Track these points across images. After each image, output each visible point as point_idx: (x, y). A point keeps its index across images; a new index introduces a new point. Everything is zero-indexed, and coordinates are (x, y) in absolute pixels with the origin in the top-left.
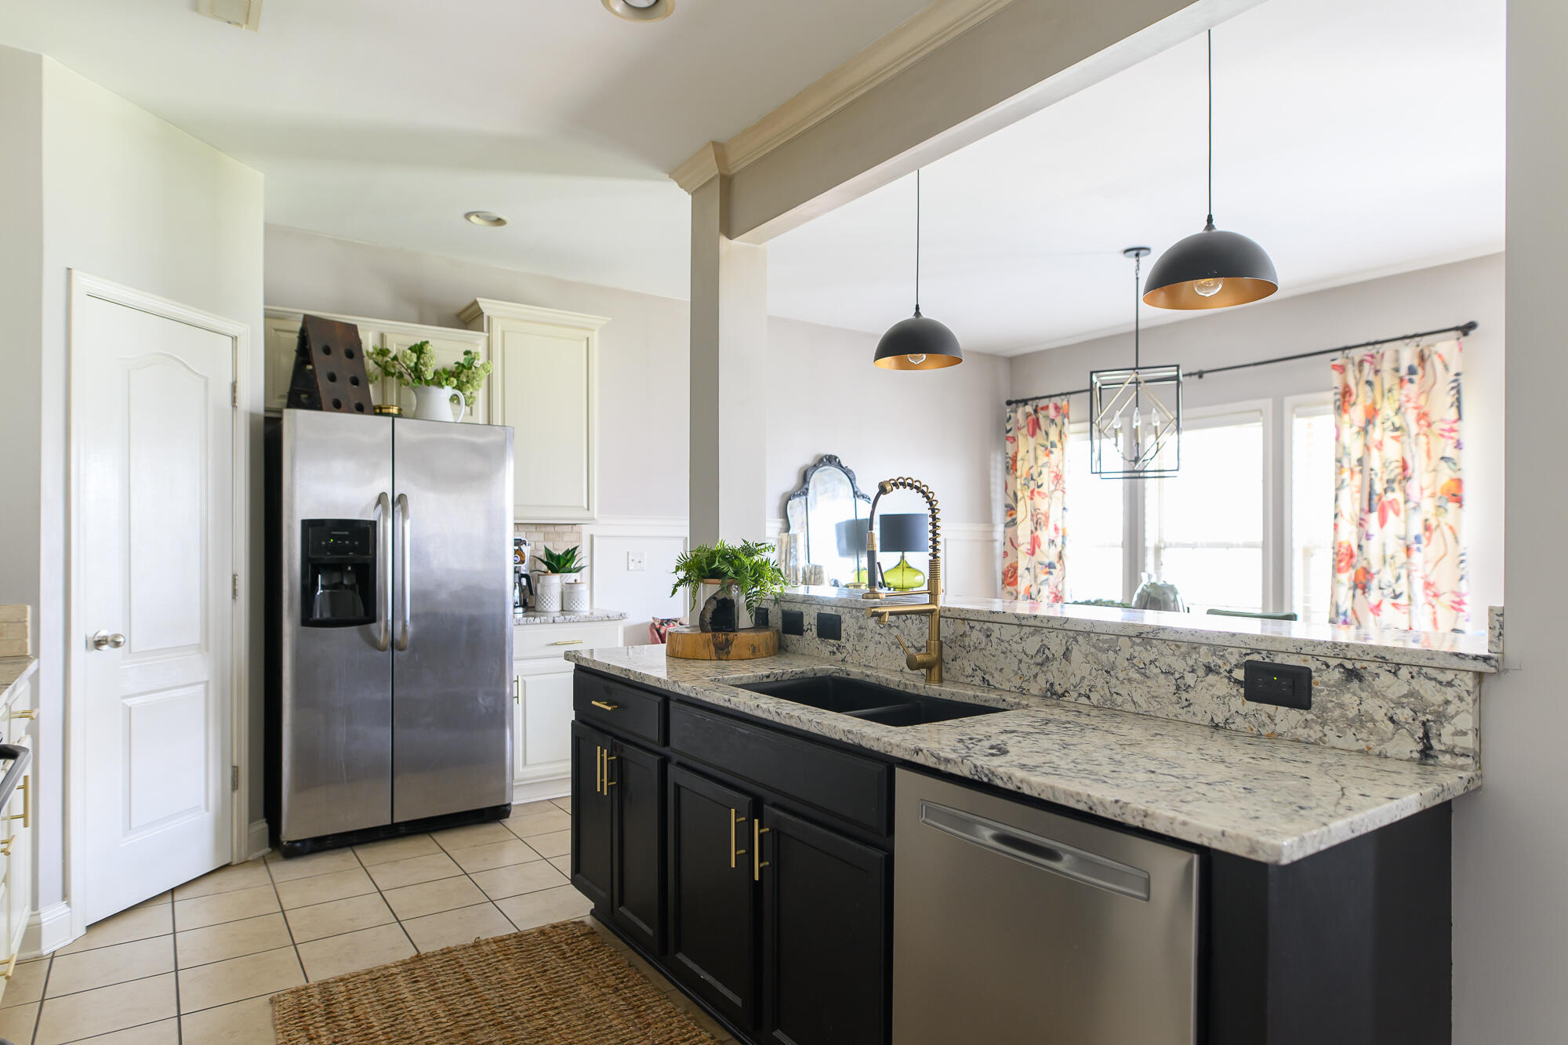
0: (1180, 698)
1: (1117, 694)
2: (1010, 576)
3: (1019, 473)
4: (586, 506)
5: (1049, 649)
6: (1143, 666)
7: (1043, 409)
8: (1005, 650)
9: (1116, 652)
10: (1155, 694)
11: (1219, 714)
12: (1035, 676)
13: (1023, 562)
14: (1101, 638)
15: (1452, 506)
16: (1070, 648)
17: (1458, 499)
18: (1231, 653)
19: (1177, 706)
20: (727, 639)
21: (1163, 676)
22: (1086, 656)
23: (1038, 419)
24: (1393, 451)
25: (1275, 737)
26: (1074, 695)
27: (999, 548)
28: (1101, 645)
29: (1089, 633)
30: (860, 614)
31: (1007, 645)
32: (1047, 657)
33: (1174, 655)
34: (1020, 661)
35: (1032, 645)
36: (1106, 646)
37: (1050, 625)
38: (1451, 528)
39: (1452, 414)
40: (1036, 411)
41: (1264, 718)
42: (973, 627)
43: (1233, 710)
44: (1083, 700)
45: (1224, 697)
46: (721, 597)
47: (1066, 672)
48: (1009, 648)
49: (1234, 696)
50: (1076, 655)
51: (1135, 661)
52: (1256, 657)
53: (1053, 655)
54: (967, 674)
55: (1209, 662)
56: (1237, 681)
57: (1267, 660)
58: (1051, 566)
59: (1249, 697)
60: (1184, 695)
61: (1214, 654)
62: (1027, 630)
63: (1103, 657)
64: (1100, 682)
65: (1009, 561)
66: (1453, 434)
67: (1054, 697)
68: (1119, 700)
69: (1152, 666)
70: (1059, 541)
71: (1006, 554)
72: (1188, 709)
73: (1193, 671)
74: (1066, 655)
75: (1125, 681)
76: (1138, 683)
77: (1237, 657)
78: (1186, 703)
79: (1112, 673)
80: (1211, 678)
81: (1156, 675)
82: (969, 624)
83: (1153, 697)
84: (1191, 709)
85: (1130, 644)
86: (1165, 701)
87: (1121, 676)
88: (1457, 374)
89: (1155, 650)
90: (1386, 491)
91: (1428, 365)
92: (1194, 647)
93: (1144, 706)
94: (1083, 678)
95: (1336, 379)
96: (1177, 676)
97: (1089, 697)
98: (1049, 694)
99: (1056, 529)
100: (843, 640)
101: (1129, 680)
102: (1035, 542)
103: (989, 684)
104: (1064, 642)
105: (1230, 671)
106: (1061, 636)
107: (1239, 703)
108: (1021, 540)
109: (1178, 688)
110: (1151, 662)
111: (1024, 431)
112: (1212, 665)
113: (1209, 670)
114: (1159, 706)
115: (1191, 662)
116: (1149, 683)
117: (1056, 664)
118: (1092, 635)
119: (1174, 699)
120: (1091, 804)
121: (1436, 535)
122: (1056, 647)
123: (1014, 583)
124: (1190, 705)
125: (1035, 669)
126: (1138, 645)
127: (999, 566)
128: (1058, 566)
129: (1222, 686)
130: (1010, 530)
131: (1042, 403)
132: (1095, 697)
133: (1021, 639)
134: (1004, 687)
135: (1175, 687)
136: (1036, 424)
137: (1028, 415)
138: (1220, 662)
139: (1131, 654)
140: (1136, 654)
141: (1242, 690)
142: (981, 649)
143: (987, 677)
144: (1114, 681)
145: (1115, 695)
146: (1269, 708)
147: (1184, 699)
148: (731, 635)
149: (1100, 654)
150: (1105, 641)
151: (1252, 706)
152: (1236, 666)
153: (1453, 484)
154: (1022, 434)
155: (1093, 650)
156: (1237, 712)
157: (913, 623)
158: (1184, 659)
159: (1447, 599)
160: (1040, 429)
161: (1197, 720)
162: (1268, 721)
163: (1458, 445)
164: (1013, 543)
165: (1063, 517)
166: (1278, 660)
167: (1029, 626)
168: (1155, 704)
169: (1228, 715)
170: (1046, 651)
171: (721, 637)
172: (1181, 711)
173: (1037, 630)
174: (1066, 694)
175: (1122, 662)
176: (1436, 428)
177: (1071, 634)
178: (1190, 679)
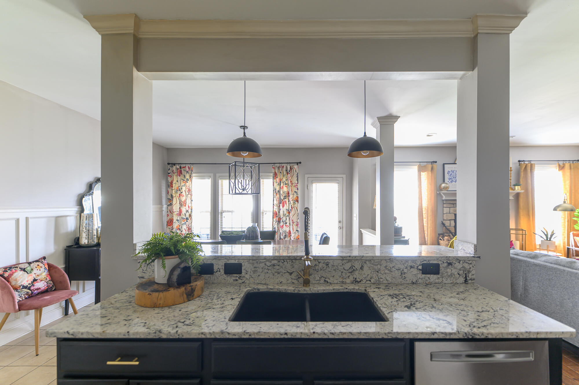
0: (402, 276)
1: (381, 278)
2: (170, 223)
3: (174, 188)
5: (354, 267)
6: (390, 268)
7: (183, 167)
8: (335, 269)
9: (380, 265)
10: (394, 276)
11: (414, 279)
12: (349, 277)
13: (175, 218)
14: (375, 261)
15: (296, 203)
16: (363, 265)
17: (298, 201)
18: (418, 262)
19: (401, 279)
20: (192, 289)
21: (397, 271)
22: (369, 268)
23: (181, 170)
24: (285, 189)
25: (431, 284)
26: (365, 281)
27: (164, 213)
28: (375, 263)
29: (370, 260)
30: (255, 262)
31: (336, 267)
32: (354, 270)
33: (400, 264)
34: (342, 272)
35: (348, 266)
36: (377, 263)
37: (356, 259)
38: (296, 207)
39: (297, 182)
40: (180, 168)
41: (427, 278)
42: (320, 262)
43: (418, 278)
44: (369, 282)
45: (416, 274)
47: (362, 274)
48: (337, 268)
49: (419, 274)
50: (366, 267)
51: (387, 267)
52: (425, 262)
53: (356, 268)
54: (316, 279)
55: (411, 265)
56: (419, 269)
57: (428, 263)
58: (187, 219)
59: (423, 273)
60: (404, 275)
61: (413, 262)
62: (345, 261)
63: (376, 267)
64: (374, 275)
65: (169, 218)
66: (297, 186)
67: (357, 282)
68: (382, 280)
69: (393, 268)
70: (190, 211)
71: (168, 215)
72: (405, 279)
73: (406, 268)
74: (362, 268)
75: (384, 274)
76: (388, 274)
77: (420, 262)
78: (404, 278)
79: (379, 272)
80: (412, 269)
81: (395, 271)
82: (318, 261)
83: (393, 277)
84: (406, 279)
85: (386, 262)
86: (397, 278)
87: (382, 272)
88: (298, 173)
89: (394, 263)
90: (284, 199)
91: (292, 170)
92: (407, 261)
93: (390, 280)
94: (368, 275)
95: (273, 171)
96: (401, 270)
97: (370, 281)
98: (354, 282)
99: (189, 207)
100: (243, 274)
101: (385, 273)
102: (180, 211)
103: (327, 282)
104: (361, 264)
105: (418, 267)
106: (359, 262)
107: (420, 276)
108: (174, 210)
109: (402, 273)
110: (393, 267)
111: (176, 174)
112: (412, 266)
113: (411, 267)
114: (395, 280)
115: (406, 265)
116: (392, 273)
117: (357, 272)
118: (372, 260)
119: (400, 277)
120: (517, 335)
121: (293, 209)
122: (357, 265)
123: (172, 225)
124: (405, 278)
125: (349, 274)
126: (388, 262)
127: (165, 219)
128: (189, 219)
129: (415, 271)
130: (169, 207)
131: (182, 166)
132: (372, 281)
133: (343, 264)
134: (335, 282)
135: (401, 274)
136: (181, 172)
137: (178, 169)
138: (415, 265)
139: (386, 265)
140: (387, 265)
141: (421, 272)
142: (324, 270)
143: (326, 280)
144: (380, 274)
145: (380, 279)
146: (428, 276)
147: (403, 277)
149: (374, 266)
150: (376, 262)
151: (424, 275)
152: (419, 265)
153: (297, 198)
154: (175, 175)
155: (372, 265)
156: (419, 278)
157: (288, 263)
158: (404, 265)
159: (295, 224)
160: (182, 174)
161: (408, 282)
162: (428, 279)
163: (298, 189)
164: (171, 212)
165: (191, 203)
166: (431, 262)
167: (346, 260)
168: (394, 279)
169: (417, 279)
170: (354, 268)
172: (402, 280)
173: (349, 261)
174: (361, 281)
175: (382, 268)
176: (293, 185)
177: (364, 261)
178: (405, 271)
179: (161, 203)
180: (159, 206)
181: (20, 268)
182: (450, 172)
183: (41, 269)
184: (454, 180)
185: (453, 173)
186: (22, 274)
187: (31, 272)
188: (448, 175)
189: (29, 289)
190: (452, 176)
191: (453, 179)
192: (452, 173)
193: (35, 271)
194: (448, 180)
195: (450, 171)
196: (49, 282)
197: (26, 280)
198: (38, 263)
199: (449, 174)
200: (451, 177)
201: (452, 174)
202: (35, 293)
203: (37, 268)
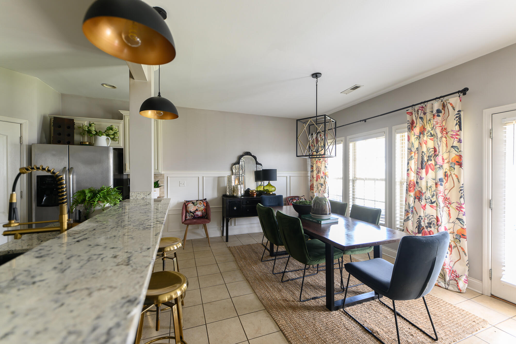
2: (312, 187)
4: (157, 169)
13: (315, 183)
15: (457, 167)
17: (460, 165)
24: (431, 144)
38: (456, 176)
39: (457, 128)
58: (322, 185)
65: (312, 183)
66: (457, 137)
70: (324, 177)
71: (311, 180)
88: (459, 111)
90: (428, 161)
91: (446, 108)
95: (408, 117)
99: (323, 173)
102: (317, 177)
121: (450, 179)
123: (313, 190)
127: (309, 184)
128: (324, 185)
130: (312, 173)
153: (457, 158)
159: (454, 205)
163: (460, 141)
164: (312, 177)
165: (325, 169)
176: (449, 134)
179: (306, 170)
180: (303, 172)
181: (192, 202)
183: (201, 205)
186: (192, 205)
187: (196, 205)
189: (193, 213)
193: (198, 205)
196: (204, 213)
197: (193, 209)
198: (200, 201)
202: (196, 217)
203: (199, 204)
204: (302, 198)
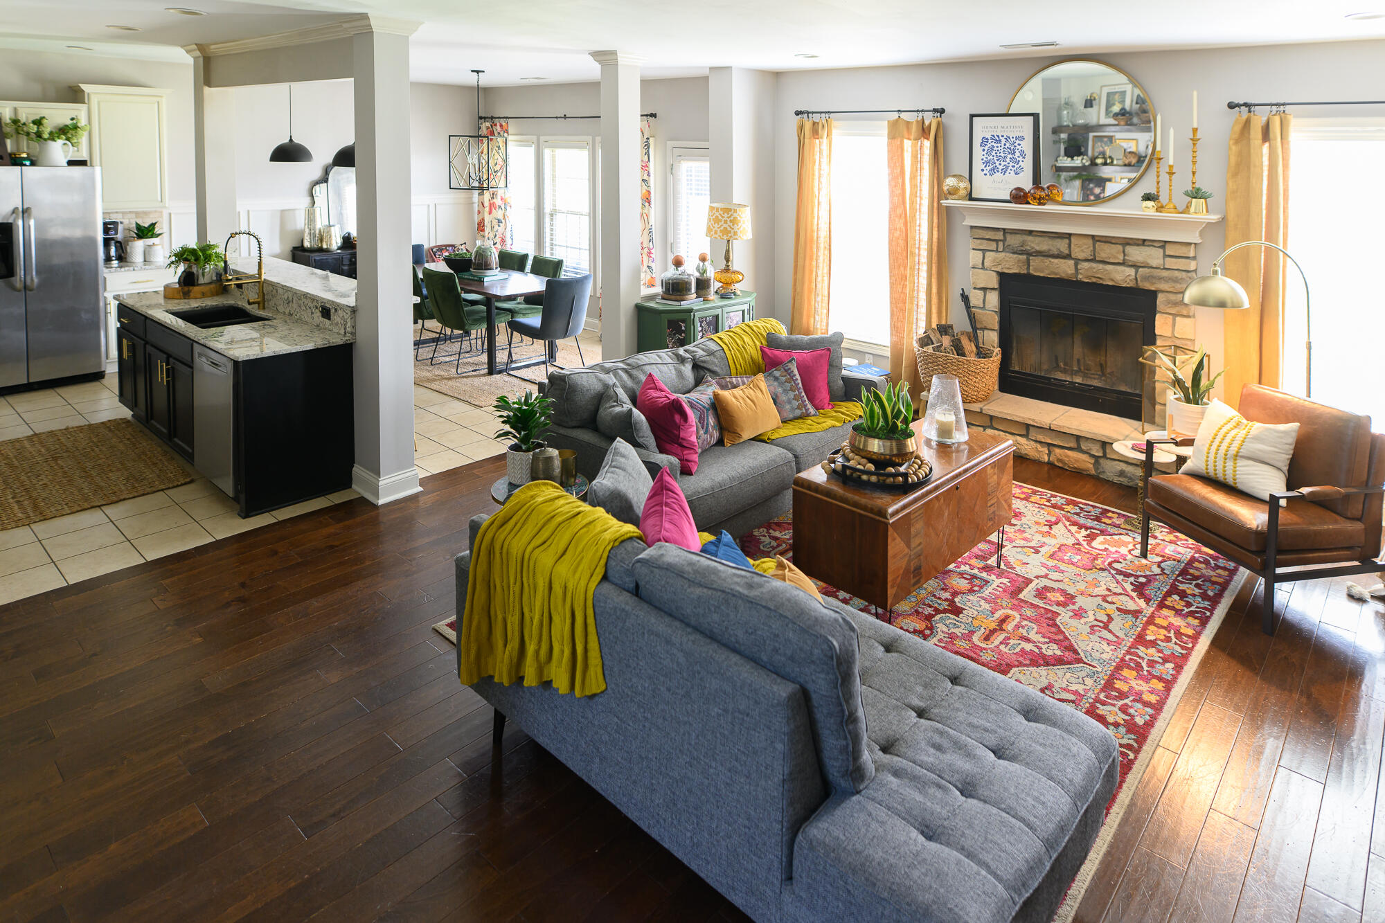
2: (481, 226)
4: (159, 199)
5: (289, 298)
7: (495, 125)
8: (281, 297)
9: (301, 300)
10: (308, 315)
12: (287, 308)
13: (487, 219)
15: (646, 206)
16: (293, 298)
17: (649, 203)
20: (189, 290)
23: (492, 131)
27: (476, 209)
29: (296, 293)
32: (289, 301)
34: (283, 302)
38: (646, 217)
39: (646, 158)
45: (319, 316)
46: (188, 270)
50: (295, 301)
58: (500, 221)
63: (299, 302)
64: (299, 310)
65: (480, 216)
66: (647, 168)
70: (503, 206)
71: (479, 212)
72: (313, 320)
79: (301, 307)
88: (648, 138)
93: (306, 319)
97: (297, 316)
98: (289, 314)
99: (502, 199)
101: (304, 310)
102: (492, 206)
108: (485, 204)
123: (483, 230)
125: (287, 305)
127: (477, 219)
128: (503, 221)
130: (481, 197)
131: (495, 122)
135: (311, 312)
137: (488, 128)
139: (304, 301)
145: (302, 315)
147: (313, 317)
148: (191, 288)
150: (299, 296)
151: (322, 319)
153: (647, 194)
155: (297, 299)
163: (649, 175)
164: (482, 206)
165: (506, 191)
171: (186, 289)
175: (302, 304)
180: (463, 195)
182: (990, 141)
184: (1000, 167)
185: (999, 145)
188: (984, 150)
190: (994, 154)
191: (997, 163)
192: (995, 145)
194: (983, 167)
195: (989, 137)
199: (986, 148)
200: (991, 157)
201: (993, 147)
204: (460, 247)
